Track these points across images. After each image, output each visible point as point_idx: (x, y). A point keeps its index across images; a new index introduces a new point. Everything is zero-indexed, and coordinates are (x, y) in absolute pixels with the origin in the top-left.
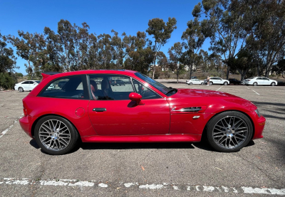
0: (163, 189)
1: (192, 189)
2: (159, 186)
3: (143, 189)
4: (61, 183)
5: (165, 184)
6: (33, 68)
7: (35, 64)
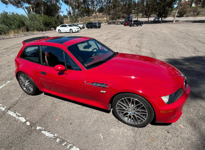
0: (51, 138)
1: (66, 145)
2: (51, 135)
3: (43, 134)
4: (14, 115)
5: (56, 135)
6: (72, 12)
7: (73, 8)
